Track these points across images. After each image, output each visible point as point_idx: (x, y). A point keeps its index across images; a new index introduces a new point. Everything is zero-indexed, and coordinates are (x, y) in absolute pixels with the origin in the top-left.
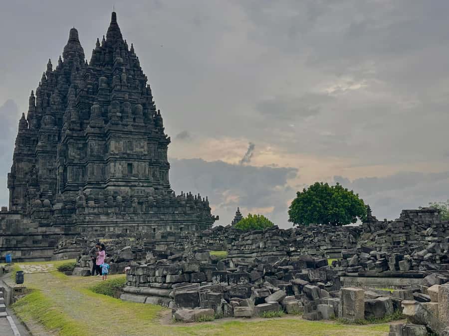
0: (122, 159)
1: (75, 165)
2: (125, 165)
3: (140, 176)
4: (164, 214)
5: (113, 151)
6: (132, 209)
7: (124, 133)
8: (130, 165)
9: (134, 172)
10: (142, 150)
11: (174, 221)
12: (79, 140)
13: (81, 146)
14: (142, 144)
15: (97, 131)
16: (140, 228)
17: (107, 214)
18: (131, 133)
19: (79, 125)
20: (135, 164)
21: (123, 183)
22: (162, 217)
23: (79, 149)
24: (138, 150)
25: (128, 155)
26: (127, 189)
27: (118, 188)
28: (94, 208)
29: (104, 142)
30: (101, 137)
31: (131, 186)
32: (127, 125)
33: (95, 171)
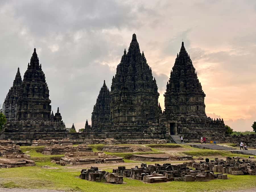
0: (195, 104)
1: (175, 105)
2: (196, 107)
3: (201, 111)
4: (215, 127)
5: (192, 101)
6: (205, 125)
7: (195, 94)
8: (198, 107)
9: (199, 110)
10: (201, 101)
11: (218, 130)
12: (176, 96)
13: (176, 98)
14: (201, 98)
15: (184, 93)
16: (208, 132)
17: (198, 126)
18: (197, 94)
19: (175, 90)
20: (199, 106)
21: (196, 114)
22: (214, 128)
23: (176, 99)
24: (200, 101)
25: (197, 103)
26: (198, 116)
27: (195, 116)
28: (194, 124)
29: (186, 97)
30: (185, 95)
31: (199, 115)
32: (196, 91)
33: (184, 109)
